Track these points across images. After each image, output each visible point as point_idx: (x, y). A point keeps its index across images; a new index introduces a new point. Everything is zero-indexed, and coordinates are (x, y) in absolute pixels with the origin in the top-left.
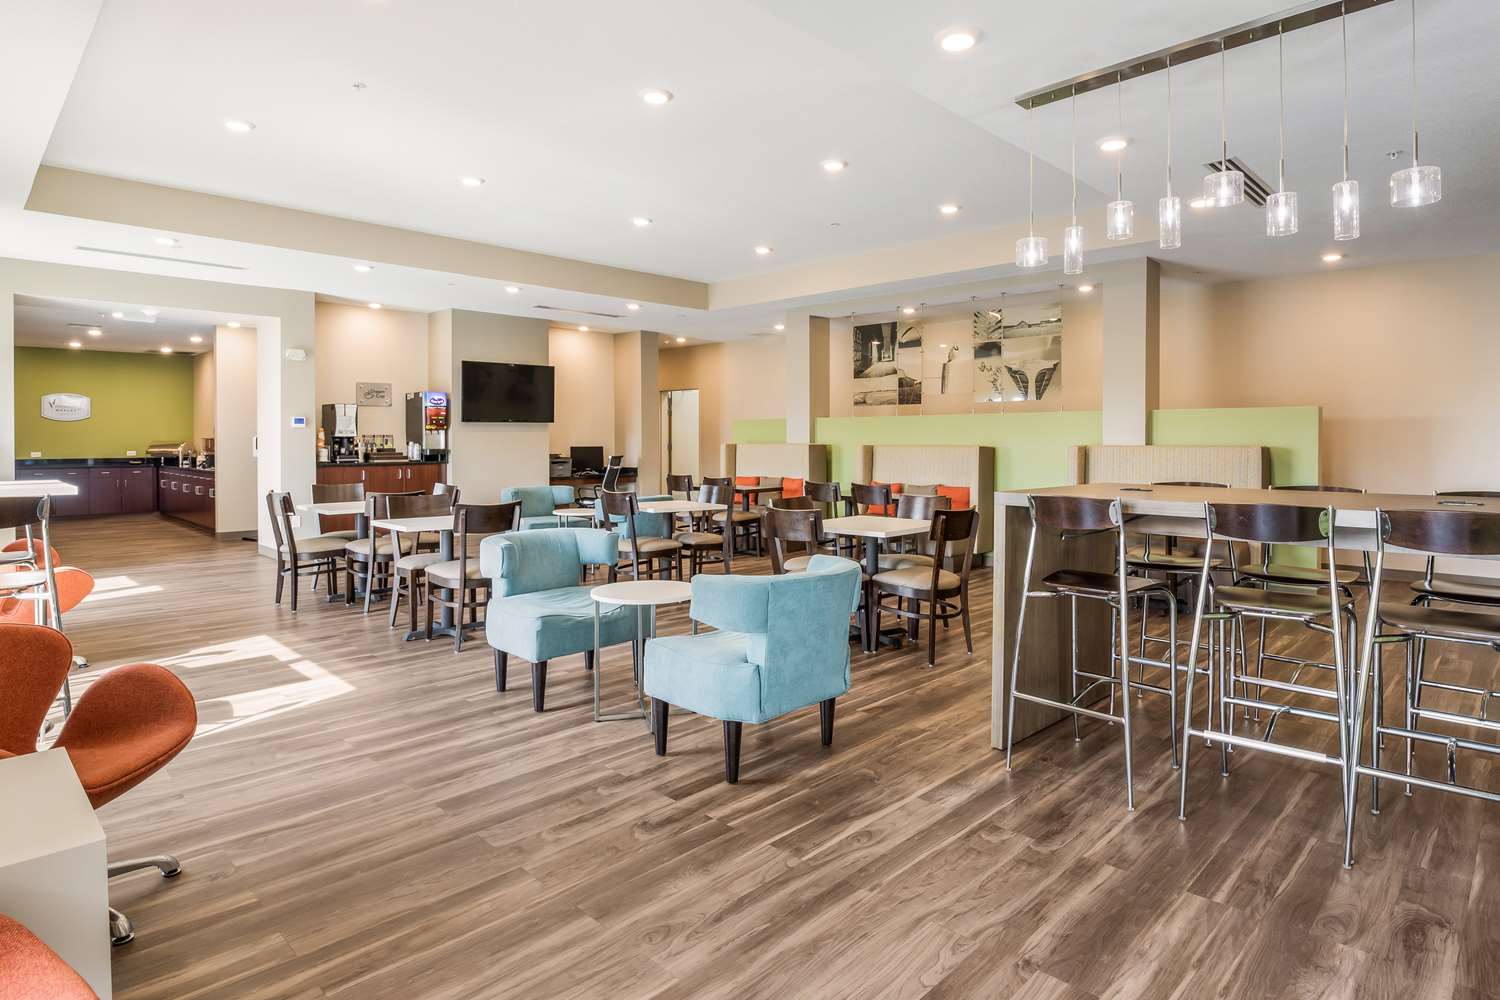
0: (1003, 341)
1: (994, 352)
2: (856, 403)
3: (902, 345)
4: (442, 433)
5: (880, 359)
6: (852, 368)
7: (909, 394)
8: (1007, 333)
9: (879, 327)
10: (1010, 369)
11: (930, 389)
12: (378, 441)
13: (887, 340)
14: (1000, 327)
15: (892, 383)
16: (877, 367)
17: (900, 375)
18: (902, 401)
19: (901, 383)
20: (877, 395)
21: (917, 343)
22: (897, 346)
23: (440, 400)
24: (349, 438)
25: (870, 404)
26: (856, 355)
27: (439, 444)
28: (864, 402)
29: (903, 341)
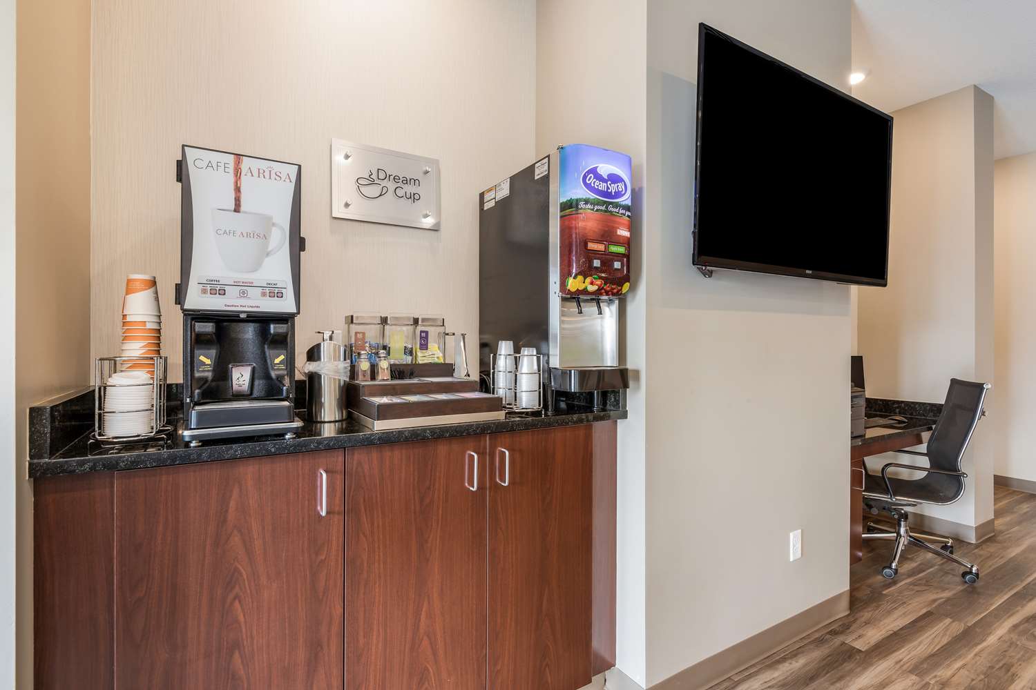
4: (610, 312)
12: (399, 339)
23: (614, 179)
24: (262, 320)
27: (601, 355)
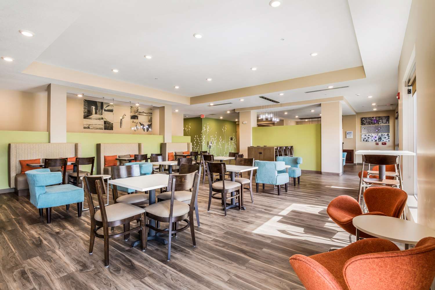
0: (139, 116)
1: (136, 118)
2: (85, 128)
3: (105, 110)
5: (96, 113)
6: (83, 114)
7: (108, 126)
8: (140, 114)
9: (96, 102)
10: (140, 123)
11: (116, 126)
13: (99, 108)
14: (138, 112)
15: (102, 122)
16: (94, 116)
17: (105, 120)
18: (105, 129)
19: (105, 122)
20: (95, 126)
21: (111, 111)
22: (103, 110)
25: (91, 129)
26: (85, 110)
28: (89, 128)
29: (106, 109)
